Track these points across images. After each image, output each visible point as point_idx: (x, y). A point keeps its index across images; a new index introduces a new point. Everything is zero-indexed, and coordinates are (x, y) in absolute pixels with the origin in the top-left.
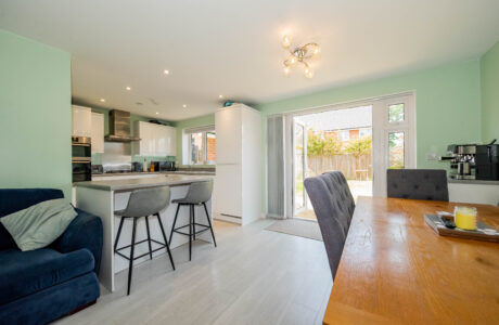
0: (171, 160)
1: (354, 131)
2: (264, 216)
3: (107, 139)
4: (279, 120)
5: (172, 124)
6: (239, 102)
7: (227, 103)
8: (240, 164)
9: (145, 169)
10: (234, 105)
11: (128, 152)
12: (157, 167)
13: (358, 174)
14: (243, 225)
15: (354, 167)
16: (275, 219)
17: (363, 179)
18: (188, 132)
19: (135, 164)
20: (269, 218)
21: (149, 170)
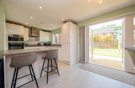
0: (50, 42)
1: (104, 34)
2: (78, 61)
3: (30, 36)
4: (84, 28)
5: (50, 32)
6: (69, 21)
7: (65, 22)
8: (70, 43)
9: (42, 45)
10: (67, 23)
11: (37, 40)
12: (45, 45)
13: (107, 47)
14: (71, 65)
15: (105, 44)
16: (82, 63)
17: (109, 48)
18: (54, 34)
19: (39, 43)
20: (80, 62)
21: (43, 45)
